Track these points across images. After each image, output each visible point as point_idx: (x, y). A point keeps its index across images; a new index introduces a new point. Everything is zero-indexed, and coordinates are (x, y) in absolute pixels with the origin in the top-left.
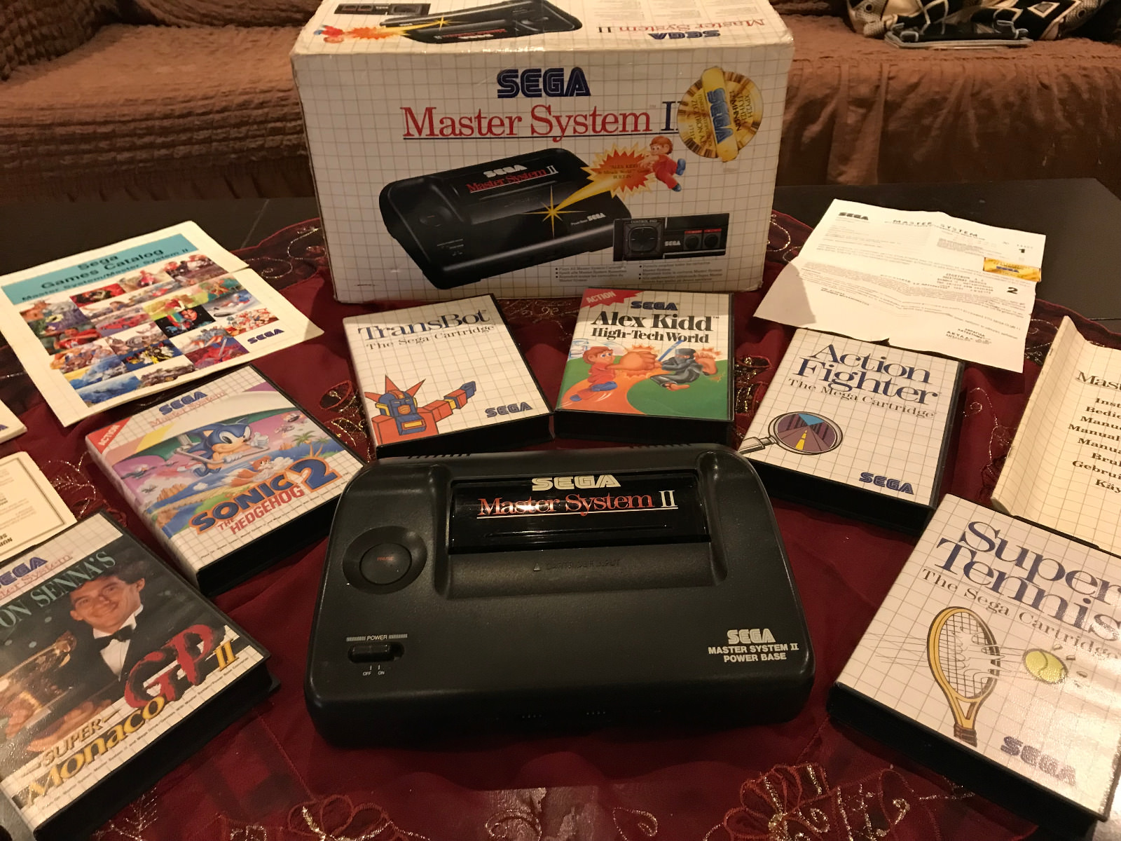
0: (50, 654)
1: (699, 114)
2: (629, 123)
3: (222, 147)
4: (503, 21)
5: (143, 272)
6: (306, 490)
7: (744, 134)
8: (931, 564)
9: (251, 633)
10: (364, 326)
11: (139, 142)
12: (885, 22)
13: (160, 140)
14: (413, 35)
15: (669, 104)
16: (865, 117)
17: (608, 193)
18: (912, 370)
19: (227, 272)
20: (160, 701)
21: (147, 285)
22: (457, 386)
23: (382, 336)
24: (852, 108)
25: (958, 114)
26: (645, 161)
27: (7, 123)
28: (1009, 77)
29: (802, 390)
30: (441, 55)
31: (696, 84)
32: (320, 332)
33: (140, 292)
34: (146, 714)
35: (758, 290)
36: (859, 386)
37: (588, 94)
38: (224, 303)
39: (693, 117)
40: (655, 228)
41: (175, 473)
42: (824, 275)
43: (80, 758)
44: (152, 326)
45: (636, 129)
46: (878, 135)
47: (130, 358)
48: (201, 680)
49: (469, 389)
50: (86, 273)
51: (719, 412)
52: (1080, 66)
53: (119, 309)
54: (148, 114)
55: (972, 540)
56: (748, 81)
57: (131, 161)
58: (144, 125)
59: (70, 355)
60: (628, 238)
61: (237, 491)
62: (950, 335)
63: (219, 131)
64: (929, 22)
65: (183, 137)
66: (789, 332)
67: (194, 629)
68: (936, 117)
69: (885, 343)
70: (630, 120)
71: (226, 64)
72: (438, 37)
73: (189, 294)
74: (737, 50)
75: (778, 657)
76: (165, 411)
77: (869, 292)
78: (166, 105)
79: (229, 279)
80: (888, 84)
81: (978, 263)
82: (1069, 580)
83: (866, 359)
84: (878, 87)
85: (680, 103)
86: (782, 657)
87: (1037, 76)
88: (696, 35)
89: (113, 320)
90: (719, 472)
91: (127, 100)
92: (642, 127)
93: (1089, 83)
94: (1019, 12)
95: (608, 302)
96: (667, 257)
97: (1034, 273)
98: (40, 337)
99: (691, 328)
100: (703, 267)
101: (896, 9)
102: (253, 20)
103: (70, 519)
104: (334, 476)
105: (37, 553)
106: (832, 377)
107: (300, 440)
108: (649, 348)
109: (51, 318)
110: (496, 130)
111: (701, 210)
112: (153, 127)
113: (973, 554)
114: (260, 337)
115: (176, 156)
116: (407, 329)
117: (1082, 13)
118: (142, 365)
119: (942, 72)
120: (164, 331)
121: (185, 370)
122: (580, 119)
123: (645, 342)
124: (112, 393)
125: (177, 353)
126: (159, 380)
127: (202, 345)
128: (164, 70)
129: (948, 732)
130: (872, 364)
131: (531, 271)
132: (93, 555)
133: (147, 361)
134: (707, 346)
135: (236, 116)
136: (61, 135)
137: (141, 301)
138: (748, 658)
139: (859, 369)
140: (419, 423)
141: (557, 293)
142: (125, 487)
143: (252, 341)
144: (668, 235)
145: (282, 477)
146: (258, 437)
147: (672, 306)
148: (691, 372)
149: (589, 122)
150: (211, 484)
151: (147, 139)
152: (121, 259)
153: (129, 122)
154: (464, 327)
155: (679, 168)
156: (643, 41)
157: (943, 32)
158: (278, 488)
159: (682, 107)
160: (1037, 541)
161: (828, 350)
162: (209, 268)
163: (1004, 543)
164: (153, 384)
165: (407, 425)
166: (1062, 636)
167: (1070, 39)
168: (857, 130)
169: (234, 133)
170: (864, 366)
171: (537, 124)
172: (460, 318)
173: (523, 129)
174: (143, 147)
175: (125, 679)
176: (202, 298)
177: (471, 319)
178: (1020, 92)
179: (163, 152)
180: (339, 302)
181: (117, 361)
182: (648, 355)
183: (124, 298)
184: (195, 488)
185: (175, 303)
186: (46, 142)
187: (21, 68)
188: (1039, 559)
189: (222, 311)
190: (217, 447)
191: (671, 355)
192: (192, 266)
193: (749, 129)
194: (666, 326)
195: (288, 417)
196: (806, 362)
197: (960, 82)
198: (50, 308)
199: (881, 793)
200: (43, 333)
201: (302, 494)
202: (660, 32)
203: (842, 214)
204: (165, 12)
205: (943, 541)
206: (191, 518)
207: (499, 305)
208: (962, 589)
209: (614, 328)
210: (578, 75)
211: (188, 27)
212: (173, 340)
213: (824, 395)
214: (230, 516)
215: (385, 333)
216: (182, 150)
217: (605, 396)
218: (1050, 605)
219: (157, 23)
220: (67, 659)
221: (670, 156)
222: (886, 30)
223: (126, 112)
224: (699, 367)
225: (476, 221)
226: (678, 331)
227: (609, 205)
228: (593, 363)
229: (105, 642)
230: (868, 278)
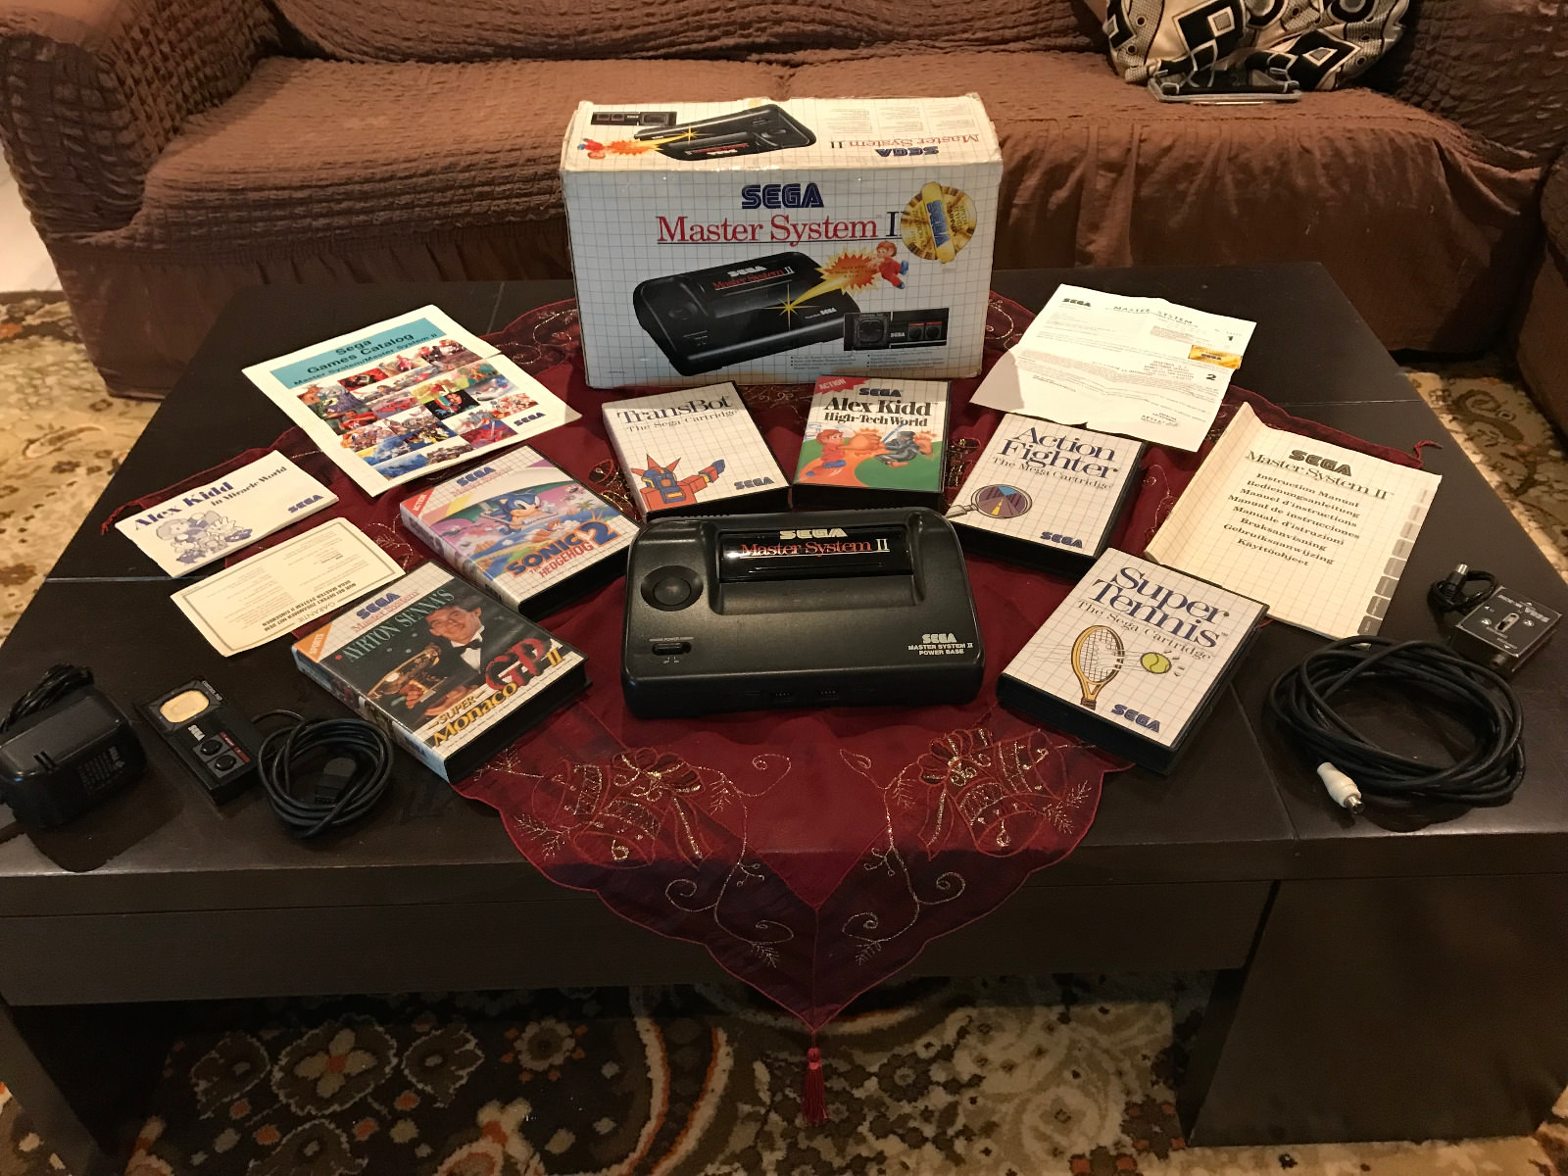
0: (423, 657)
1: (920, 222)
2: (858, 230)
3: (426, 213)
4: (744, 133)
5: (398, 357)
6: (595, 546)
7: (961, 240)
8: (1085, 597)
9: (571, 643)
10: (622, 411)
11: (337, 207)
12: (1148, 68)
13: (360, 205)
14: (666, 150)
15: (893, 214)
16: (1115, 182)
17: (840, 290)
18: (1100, 450)
19: (480, 358)
20: (514, 686)
21: (406, 370)
22: (709, 463)
23: (639, 420)
24: (1102, 172)
25: (1214, 178)
26: (873, 262)
27: (196, 187)
28: (1269, 140)
29: (1003, 467)
30: (693, 173)
31: (916, 197)
32: (578, 416)
33: (401, 377)
34: (505, 693)
35: (978, 376)
36: (1052, 463)
37: (821, 205)
38: (485, 388)
39: (914, 225)
40: (882, 322)
41: (484, 533)
42: (1038, 362)
43: (465, 719)
44: (423, 410)
45: (864, 235)
46: (1130, 199)
47: (410, 438)
48: (540, 673)
49: (719, 466)
50: (344, 358)
51: (933, 486)
52: (1344, 128)
53: (388, 393)
54: (349, 179)
55: (1122, 580)
56: (963, 194)
57: (327, 228)
58: (342, 189)
59: (356, 435)
60: (857, 331)
61: (539, 546)
62: (1145, 418)
63: (422, 196)
64: (1195, 69)
65: (384, 202)
66: (999, 416)
67: (528, 641)
68: (1192, 182)
69: (1082, 427)
70: (859, 227)
71: (420, 115)
72: (689, 153)
73: (450, 379)
74: (952, 167)
75: (957, 652)
76: (462, 482)
77: (1076, 379)
78: (367, 168)
79: (485, 365)
80: (1139, 147)
81: (1183, 350)
82: (1188, 609)
83: (1062, 441)
84: (1129, 150)
85: (904, 213)
86: (961, 651)
87: (1298, 139)
88: (916, 152)
89: (385, 404)
90: (923, 526)
91: (325, 163)
92: (869, 233)
93: (1353, 147)
94: (1293, 58)
95: (838, 389)
96: (893, 347)
97: (1235, 361)
98: (326, 420)
99: (912, 413)
100: (923, 357)
101: (1161, 52)
102: (436, 55)
103: (400, 572)
104: (615, 535)
105: (390, 590)
106: (1030, 455)
107: (581, 506)
108: (875, 431)
109: (327, 401)
110: (740, 236)
111: (923, 306)
112: (352, 191)
113: (1120, 590)
114: (525, 420)
115: (375, 222)
116: (661, 414)
117: (1361, 61)
118: (422, 445)
119: (1197, 134)
120: (434, 413)
121: (464, 449)
122: (814, 227)
123: (871, 426)
124: (405, 468)
125: (452, 434)
126: (443, 458)
127: (473, 427)
128: (354, 123)
129: (1077, 702)
130: (1067, 445)
131: (768, 359)
132: (435, 592)
133: (427, 441)
134: (925, 429)
135: (441, 180)
136: (254, 201)
137: (406, 385)
138: (936, 652)
139: (1054, 449)
140: (680, 494)
141: (792, 379)
142: (444, 544)
143: (518, 423)
144: (894, 327)
145: (573, 535)
146: (547, 505)
147: (896, 393)
148: (910, 452)
149: (823, 229)
150: (517, 540)
151: (345, 205)
152: (375, 344)
153: (327, 186)
154: (710, 411)
155: (902, 268)
156: (870, 159)
157: (1210, 85)
158: (572, 544)
159: (905, 217)
160: (1170, 581)
161: (1030, 433)
162: (461, 354)
163: (1146, 583)
164: (439, 461)
165: (670, 496)
166: (1173, 644)
167: (1347, 90)
168: (1107, 197)
169: (438, 198)
170: (1059, 447)
171: (776, 231)
172: (707, 404)
173: (763, 235)
174: (339, 213)
175: (483, 672)
176: (463, 383)
177: (716, 404)
178: (1280, 156)
179: (362, 218)
180: (591, 388)
181: (399, 440)
182: (873, 436)
183: (389, 382)
184: (504, 543)
185: (439, 387)
186: (238, 208)
187: (191, 118)
188: (1170, 593)
189: (483, 395)
190: (514, 512)
191: (894, 437)
192: (445, 351)
193: (965, 235)
194: (890, 411)
195: (569, 489)
196: (1009, 443)
197: (1216, 145)
198: (323, 391)
199: (1029, 746)
200: (325, 415)
201: (592, 548)
202: (885, 148)
203: (1066, 300)
204: (336, 44)
205: (1099, 581)
206: (505, 566)
207: (739, 390)
208: (1107, 614)
209: (844, 413)
210: (813, 190)
211: (362, 62)
212: (445, 422)
213: (1020, 471)
214: (538, 564)
215: (641, 416)
216: (383, 215)
217: (836, 472)
218: (1171, 624)
219: (327, 57)
220: (437, 660)
221: (894, 258)
222: (1149, 76)
223: (322, 176)
224: (917, 448)
225: (719, 316)
226: (901, 415)
227: (842, 302)
228: (825, 444)
229: (462, 650)
230: (1079, 365)
